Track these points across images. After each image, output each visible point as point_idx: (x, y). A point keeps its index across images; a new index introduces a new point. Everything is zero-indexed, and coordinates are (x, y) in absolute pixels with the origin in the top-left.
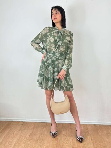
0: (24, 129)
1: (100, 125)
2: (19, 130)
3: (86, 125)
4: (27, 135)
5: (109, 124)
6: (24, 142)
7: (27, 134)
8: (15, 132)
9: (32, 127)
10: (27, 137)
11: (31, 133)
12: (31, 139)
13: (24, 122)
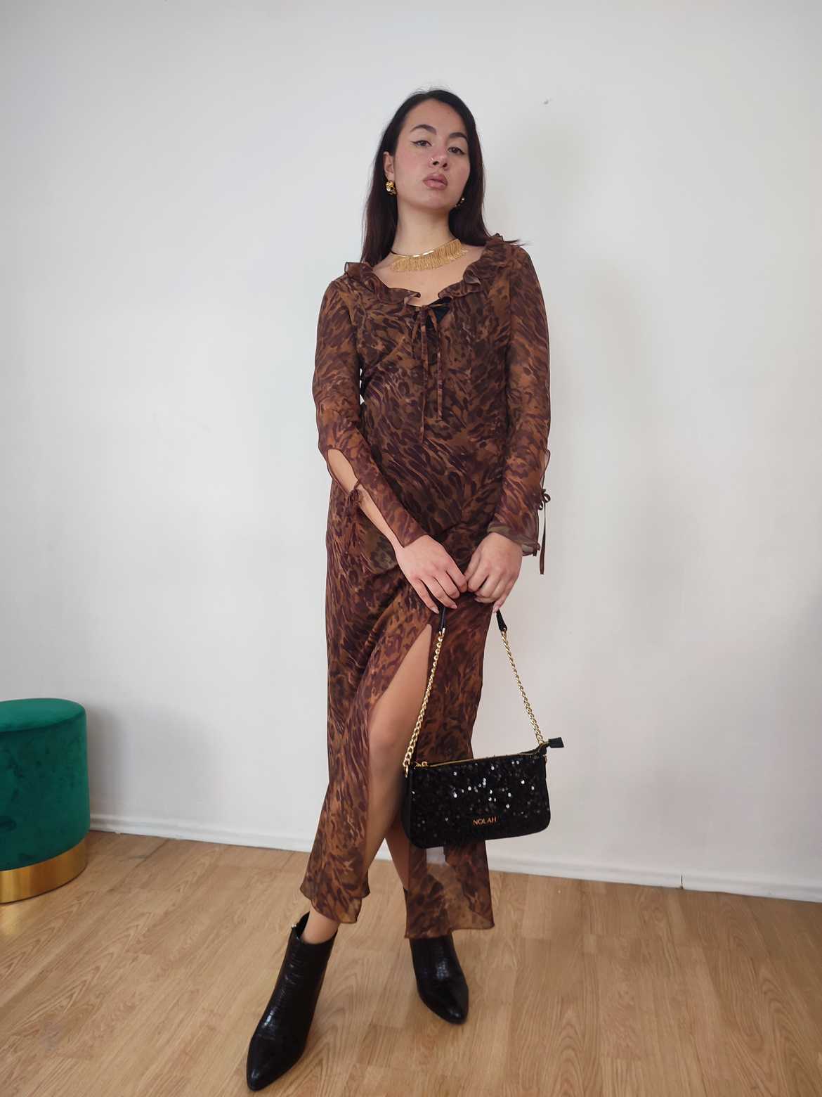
0: (144, 886)
1: (612, 887)
2: (112, 890)
3: (525, 877)
4: (141, 922)
5: (676, 883)
6: (98, 968)
7: (143, 914)
8: (84, 901)
9: (195, 873)
10: (132, 932)
11: (166, 914)
12: (145, 953)
13: (168, 841)
